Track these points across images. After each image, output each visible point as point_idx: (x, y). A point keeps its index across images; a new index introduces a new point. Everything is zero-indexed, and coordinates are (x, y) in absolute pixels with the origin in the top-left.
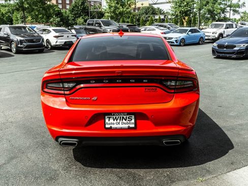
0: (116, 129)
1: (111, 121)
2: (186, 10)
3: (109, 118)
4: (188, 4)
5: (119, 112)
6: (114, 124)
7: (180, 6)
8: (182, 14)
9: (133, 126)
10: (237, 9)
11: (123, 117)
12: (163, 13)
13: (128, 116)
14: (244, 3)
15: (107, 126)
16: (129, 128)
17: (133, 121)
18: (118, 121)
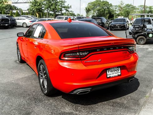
0: (113, 77)
1: (110, 72)
2: (39, 8)
3: (109, 71)
4: (40, 4)
5: (113, 67)
6: (111, 74)
7: (35, 6)
8: (37, 10)
9: (120, 74)
10: (68, 9)
11: (115, 70)
12: (18, 9)
13: (117, 69)
14: (71, 6)
15: (108, 76)
16: (119, 75)
17: (120, 71)
18: (113, 72)
